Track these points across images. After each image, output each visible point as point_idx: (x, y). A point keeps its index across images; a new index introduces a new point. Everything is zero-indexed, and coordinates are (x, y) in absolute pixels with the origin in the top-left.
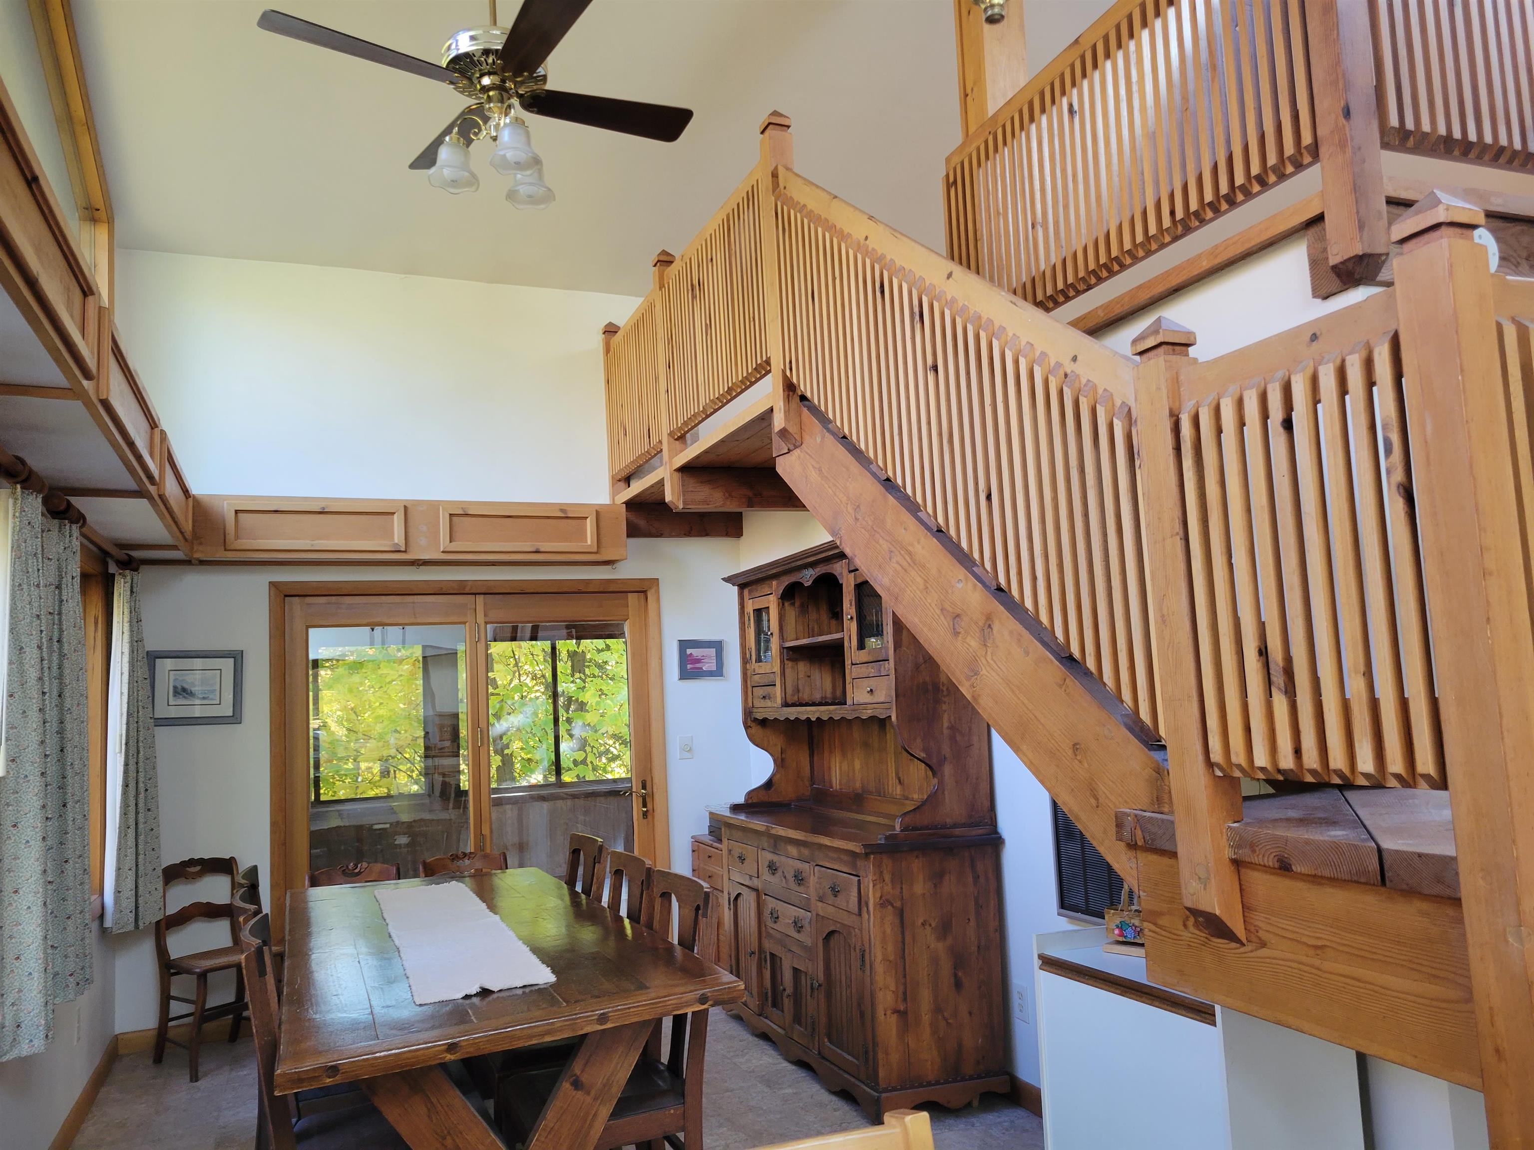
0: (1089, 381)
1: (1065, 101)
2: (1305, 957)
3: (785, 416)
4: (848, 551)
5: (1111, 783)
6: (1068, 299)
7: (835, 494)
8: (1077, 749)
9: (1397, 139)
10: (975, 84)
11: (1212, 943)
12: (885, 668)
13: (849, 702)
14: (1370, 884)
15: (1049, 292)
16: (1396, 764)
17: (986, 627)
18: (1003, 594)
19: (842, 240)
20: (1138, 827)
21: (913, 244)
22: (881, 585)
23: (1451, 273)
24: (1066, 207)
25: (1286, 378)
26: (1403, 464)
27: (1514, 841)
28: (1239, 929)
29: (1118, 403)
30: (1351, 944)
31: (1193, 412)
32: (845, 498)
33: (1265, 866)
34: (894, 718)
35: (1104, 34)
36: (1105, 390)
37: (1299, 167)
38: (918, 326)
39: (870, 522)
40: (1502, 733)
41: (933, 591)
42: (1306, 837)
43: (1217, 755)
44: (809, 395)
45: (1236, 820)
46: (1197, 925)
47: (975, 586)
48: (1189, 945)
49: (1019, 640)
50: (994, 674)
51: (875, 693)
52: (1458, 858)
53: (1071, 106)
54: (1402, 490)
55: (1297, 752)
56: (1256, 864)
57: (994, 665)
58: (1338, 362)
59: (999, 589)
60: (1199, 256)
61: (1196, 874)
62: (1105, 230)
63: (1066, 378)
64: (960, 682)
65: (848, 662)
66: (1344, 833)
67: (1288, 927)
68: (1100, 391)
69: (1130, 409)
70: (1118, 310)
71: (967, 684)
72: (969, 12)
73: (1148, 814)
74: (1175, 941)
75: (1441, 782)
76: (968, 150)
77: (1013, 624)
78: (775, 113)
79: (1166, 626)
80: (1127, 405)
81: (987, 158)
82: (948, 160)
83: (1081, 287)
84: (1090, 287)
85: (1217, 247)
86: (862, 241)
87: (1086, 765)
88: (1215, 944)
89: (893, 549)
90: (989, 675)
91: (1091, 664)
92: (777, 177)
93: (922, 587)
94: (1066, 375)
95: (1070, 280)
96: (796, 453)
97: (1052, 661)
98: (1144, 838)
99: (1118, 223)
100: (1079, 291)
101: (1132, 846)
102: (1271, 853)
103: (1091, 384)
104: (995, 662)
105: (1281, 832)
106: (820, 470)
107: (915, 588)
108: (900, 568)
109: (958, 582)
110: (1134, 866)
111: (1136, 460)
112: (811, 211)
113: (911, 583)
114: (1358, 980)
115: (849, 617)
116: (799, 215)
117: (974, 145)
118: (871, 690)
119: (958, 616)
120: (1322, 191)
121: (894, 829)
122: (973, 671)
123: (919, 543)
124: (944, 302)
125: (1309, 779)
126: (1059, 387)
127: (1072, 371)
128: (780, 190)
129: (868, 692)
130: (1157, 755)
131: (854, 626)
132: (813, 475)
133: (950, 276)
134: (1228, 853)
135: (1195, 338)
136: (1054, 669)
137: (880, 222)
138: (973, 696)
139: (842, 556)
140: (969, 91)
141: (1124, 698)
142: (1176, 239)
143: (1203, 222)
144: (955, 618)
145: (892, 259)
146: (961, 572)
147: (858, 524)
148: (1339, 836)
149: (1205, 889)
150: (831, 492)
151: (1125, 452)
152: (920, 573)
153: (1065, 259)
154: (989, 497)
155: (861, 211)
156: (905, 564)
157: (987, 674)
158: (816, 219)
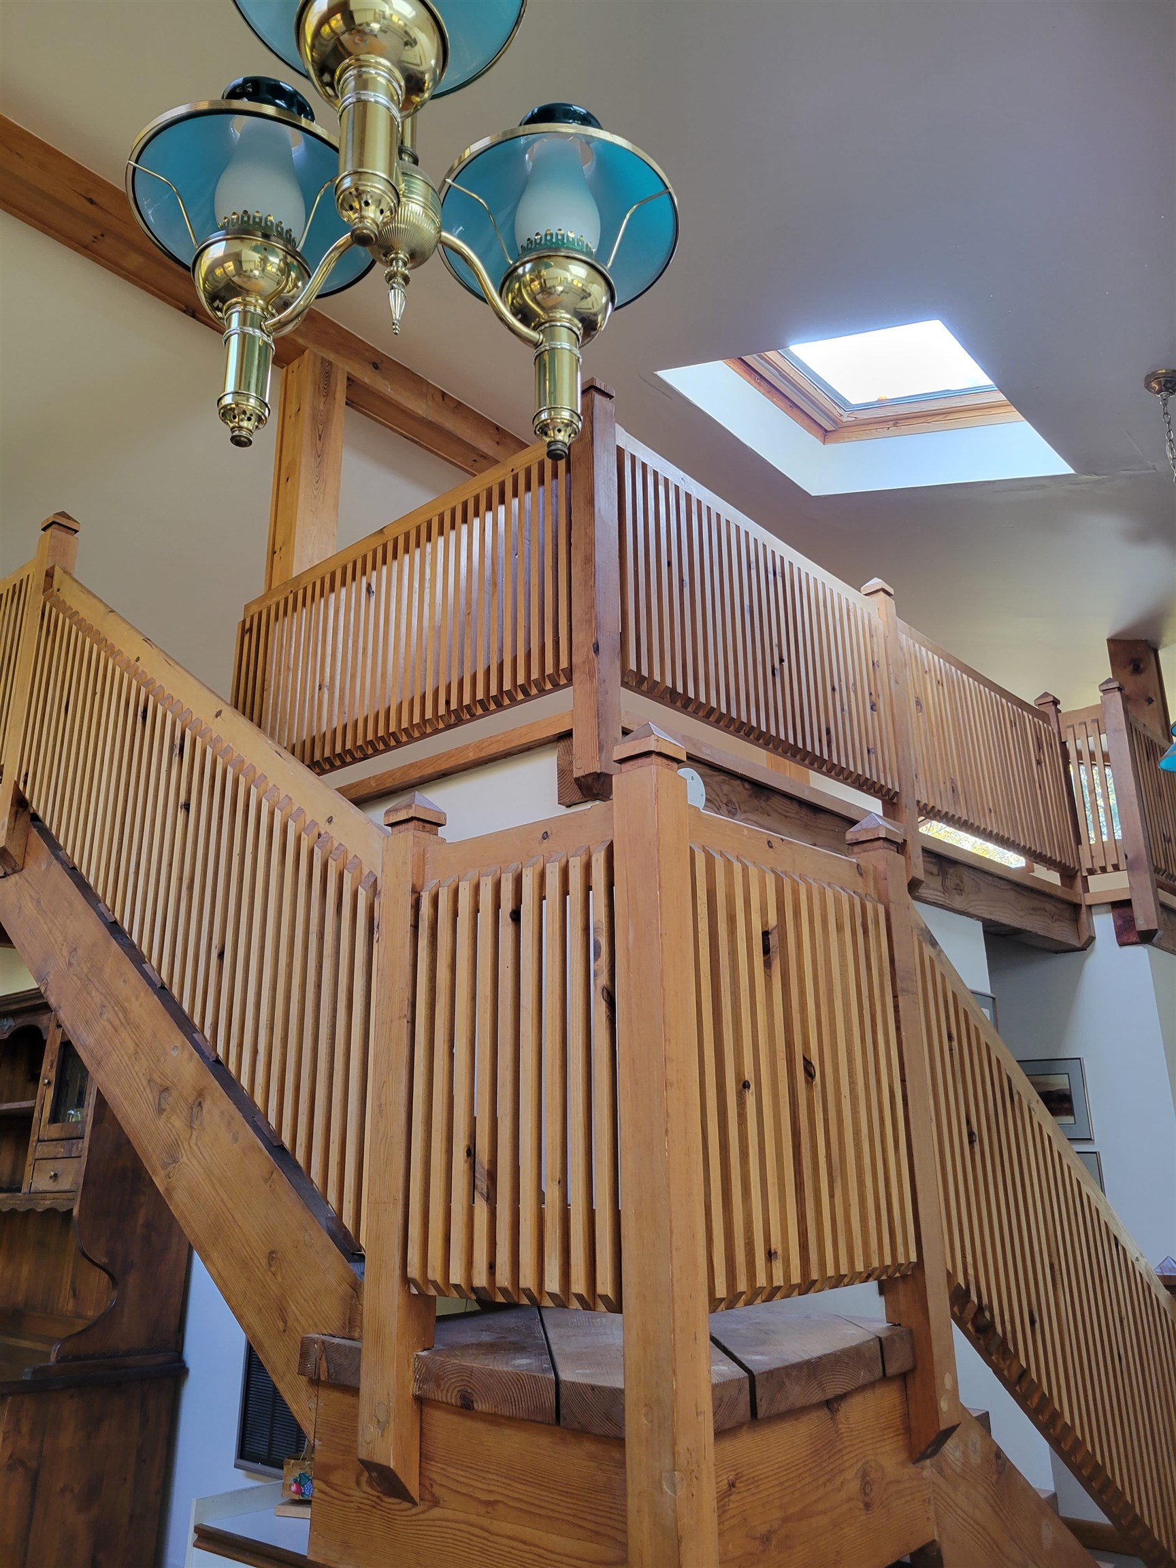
0: (341, 844)
1: (364, 580)
2: (475, 1517)
3: (8, 834)
4: (52, 1001)
5: (303, 1301)
6: (344, 764)
7: (51, 932)
8: (273, 1258)
9: (634, 680)
10: (283, 544)
11: (384, 1504)
12: (77, 1147)
13: (25, 1189)
14: (546, 1424)
15: (327, 754)
16: (579, 1285)
17: (196, 1105)
18: (221, 1067)
19: (111, 655)
20: (323, 1357)
21: (187, 675)
22: (85, 1047)
23: (657, 797)
24: (353, 676)
25: (519, 870)
26: (608, 968)
27: (674, 1372)
28: (412, 1485)
29: (366, 871)
30: (521, 1497)
31: (434, 891)
32: (62, 938)
33: (447, 1404)
34: (75, 1212)
35: (406, 531)
36: (355, 856)
37: (557, 686)
38: (176, 759)
39: (85, 970)
40: (671, 1252)
41: (143, 1057)
42: (491, 1367)
43: (414, 1271)
44: (40, 814)
45: (427, 1347)
46: (370, 1483)
47: (191, 1055)
48: (359, 1508)
49: (229, 1123)
50: (195, 1162)
51: (60, 1179)
52: (627, 1392)
53: (369, 586)
54: (605, 994)
55: (492, 1267)
56: (439, 1401)
57: (197, 1151)
58: (563, 862)
59: (218, 1061)
60: (467, 747)
61: (376, 1417)
62: (387, 706)
63: (319, 838)
64: (154, 1171)
65: (34, 1138)
66: (528, 1361)
67: (460, 1479)
68: (350, 857)
69: (376, 878)
70: (389, 784)
71: (162, 1173)
72: (288, 479)
73: (336, 1341)
74: (344, 1504)
75: (616, 1306)
76: (268, 602)
77: (227, 1105)
78: (63, 514)
79: (382, 1117)
80: (374, 875)
81: (285, 614)
82: (247, 607)
83: (358, 755)
84: (366, 757)
85: (483, 741)
86: (133, 662)
87: (279, 1278)
88: (387, 1505)
89: (107, 1004)
90: (189, 1164)
91: (300, 1157)
92: (52, 577)
93: (131, 1051)
94: (319, 835)
95: (348, 746)
96: (13, 879)
97: (261, 1150)
98: (328, 1372)
99: (399, 701)
100: (356, 758)
101: (315, 1382)
102: (455, 1387)
103: (342, 848)
104: (199, 1148)
105: (467, 1362)
106: (38, 902)
107: (123, 1052)
108: (111, 1027)
109: (173, 1049)
110: (313, 1406)
111: (375, 933)
112: (83, 620)
113: (119, 1046)
114: (524, 1542)
115: (46, 1081)
116: (68, 621)
117: (275, 599)
118: (55, 1175)
119: (167, 1089)
120: (572, 711)
121: (49, 1361)
122: (172, 1156)
123: (137, 998)
124: (208, 739)
125: (500, 1299)
126: (311, 847)
127: (326, 833)
128: (53, 591)
129: (51, 1177)
130: (355, 1267)
131: (50, 1094)
132: (29, 907)
133: (218, 714)
134: (412, 1388)
135: (445, 819)
136: (262, 1159)
137: (157, 647)
138: (167, 1190)
139: (46, 1007)
140: (277, 548)
141: (329, 1199)
142: (449, 727)
143: (473, 717)
144: (163, 1091)
145: (161, 686)
146: (179, 1038)
147: (71, 969)
148: (523, 1365)
149: (382, 1435)
150: (46, 928)
151: (366, 922)
152: (132, 1035)
153: (346, 725)
154: (221, 955)
155: (137, 630)
156: (117, 1023)
157: (187, 1161)
158: (88, 630)
